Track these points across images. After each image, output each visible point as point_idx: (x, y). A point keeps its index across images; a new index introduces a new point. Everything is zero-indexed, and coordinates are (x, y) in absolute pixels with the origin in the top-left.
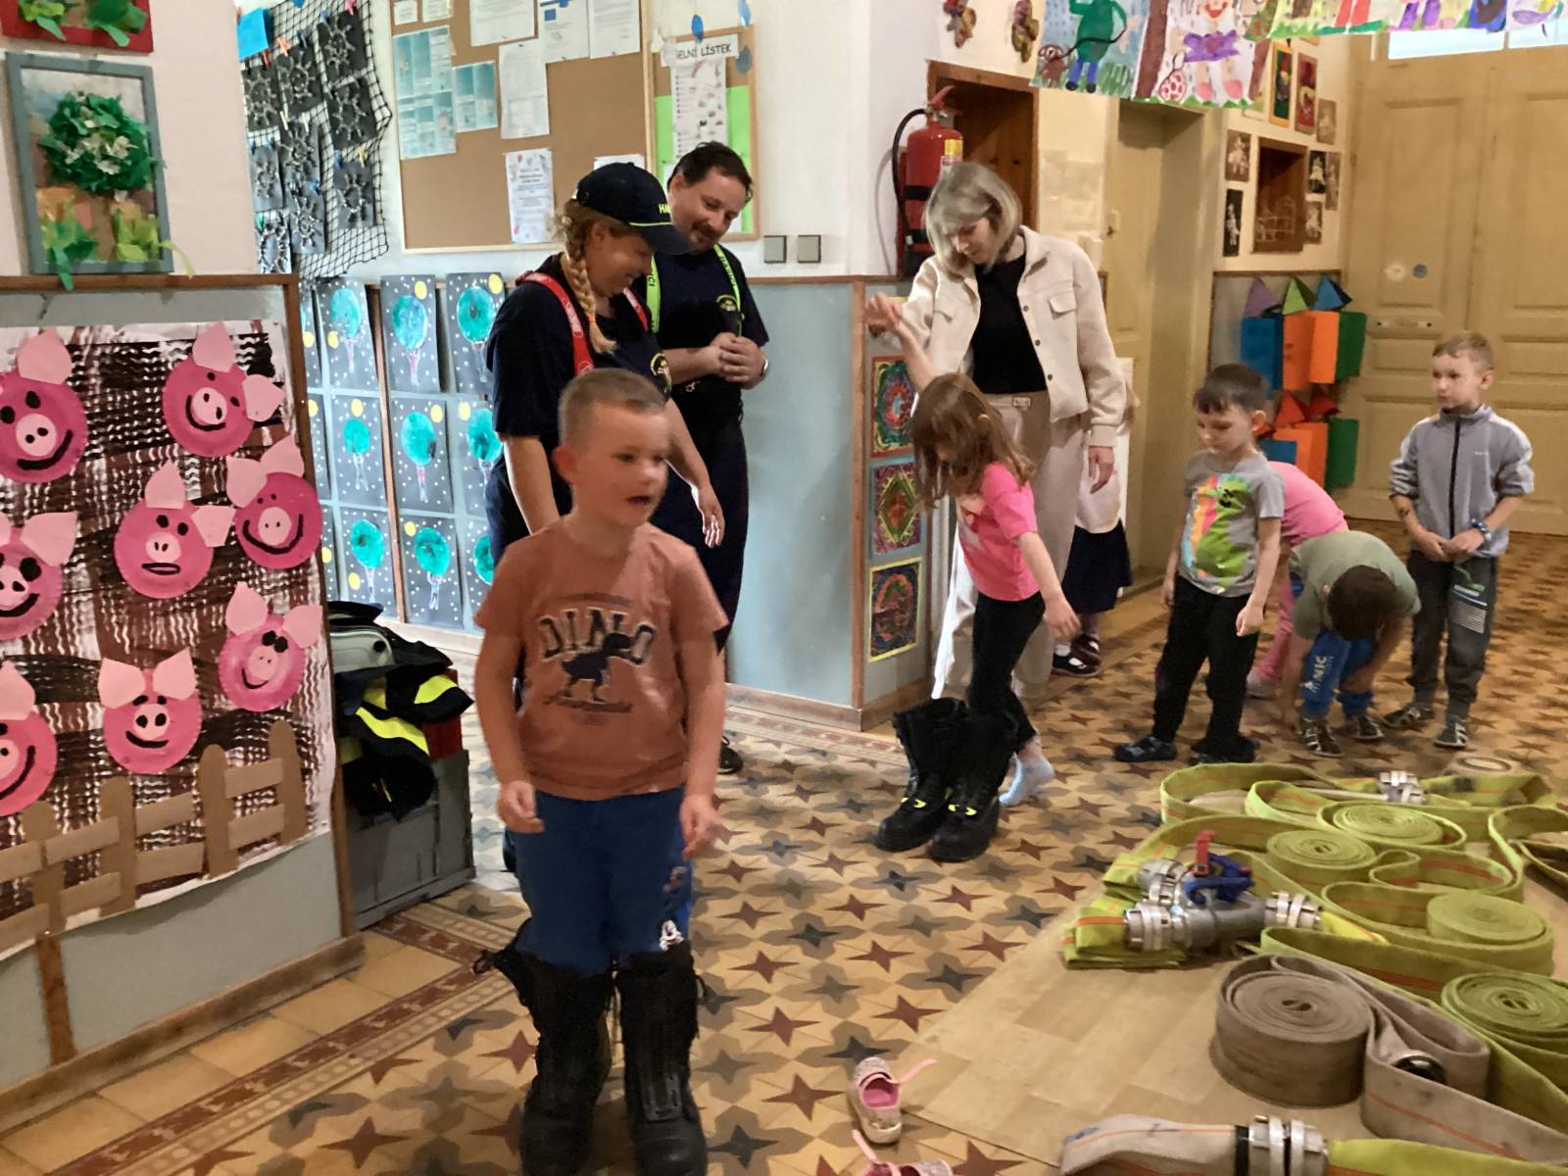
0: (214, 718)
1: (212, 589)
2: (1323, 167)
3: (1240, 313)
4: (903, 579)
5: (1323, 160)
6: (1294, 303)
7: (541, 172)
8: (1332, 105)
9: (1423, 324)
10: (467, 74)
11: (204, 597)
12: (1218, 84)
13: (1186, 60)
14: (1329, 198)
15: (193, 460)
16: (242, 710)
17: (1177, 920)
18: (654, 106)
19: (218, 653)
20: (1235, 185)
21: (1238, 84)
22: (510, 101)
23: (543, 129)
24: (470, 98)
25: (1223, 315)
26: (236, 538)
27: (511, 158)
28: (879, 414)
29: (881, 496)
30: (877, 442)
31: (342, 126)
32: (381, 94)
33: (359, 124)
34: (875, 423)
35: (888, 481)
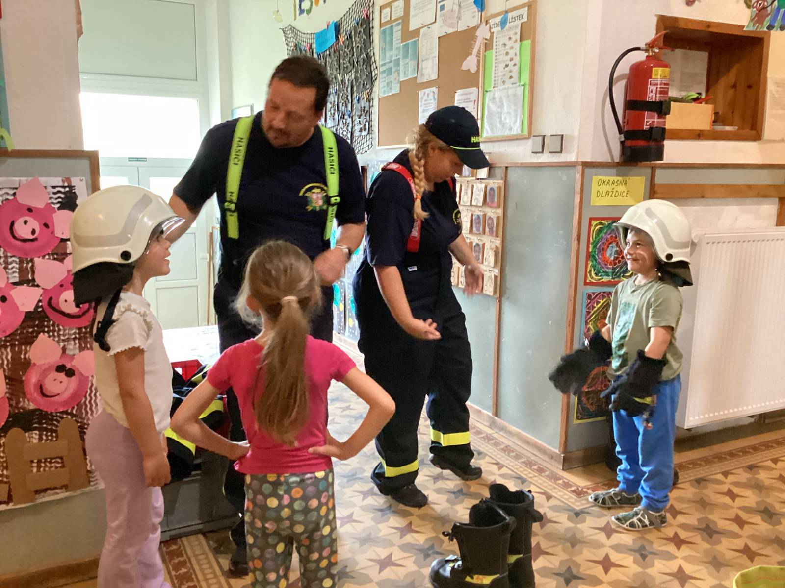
0: (19, 413)
1: (22, 336)
7: (432, 101)
10: (407, 47)
11: (17, 340)
15: (13, 259)
16: (39, 410)
18: (484, 58)
19: (23, 374)
22: (423, 61)
23: (434, 76)
24: (407, 61)
26: (41, 307)
27: (421, 94)
28: (594, 256)
29: (592, 312)
30: (590, 275)
31: (359, 80)
32: (375, 62)
33: (366, 79)
34: (589, 262)
35: (600, 302)
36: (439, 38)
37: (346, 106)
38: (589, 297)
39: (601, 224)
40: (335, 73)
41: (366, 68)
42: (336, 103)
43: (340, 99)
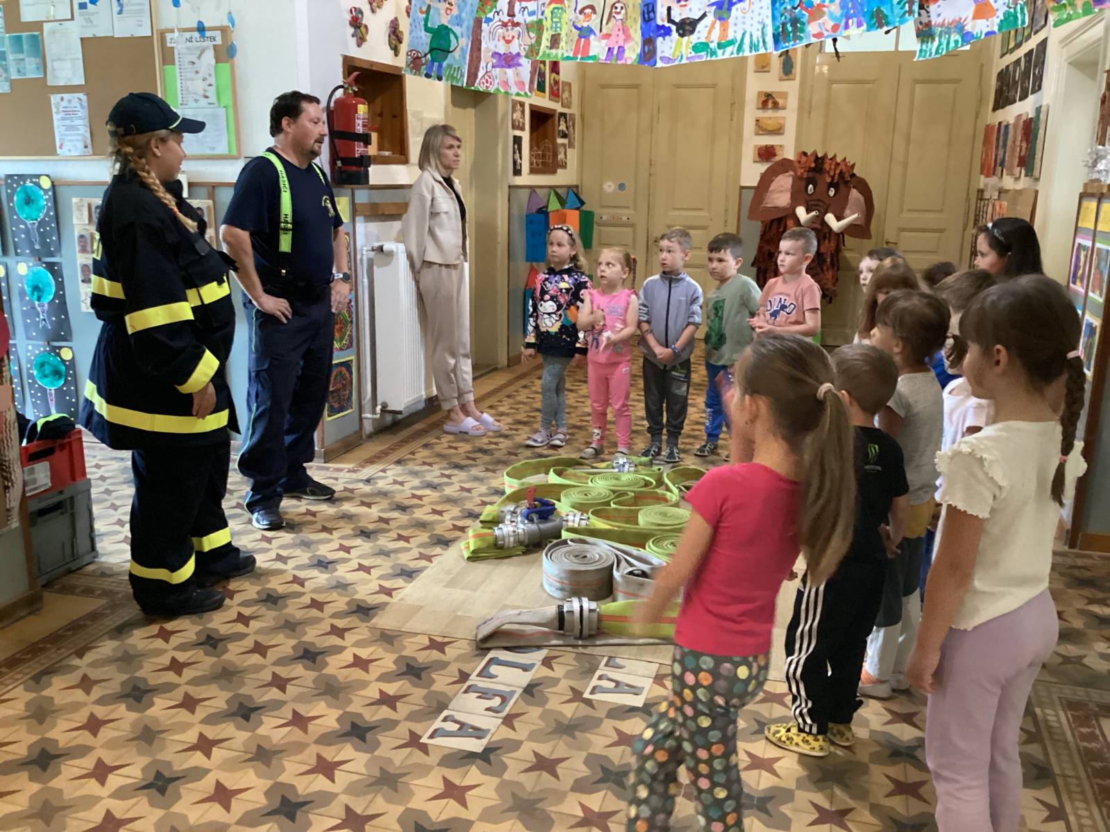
2: (566, 122)
3: (525, 212)
4: (344, 369)
5: (565, 118)
6: (554, 205)
7: (79, 109)
8: (569, 85)
9: (624, 218)
10: (18, 40)
12: (512, 80)
13: (493, 67)
14: (569, 142)
17: (520, 531)
18: (162, 71)
20: (518, 133)
21: (523, 83)
22: (53, 61)
23: (80, 80)
24: (21, 56)
25: (515, 212)
27: (55, 99)
36: (82, 39)
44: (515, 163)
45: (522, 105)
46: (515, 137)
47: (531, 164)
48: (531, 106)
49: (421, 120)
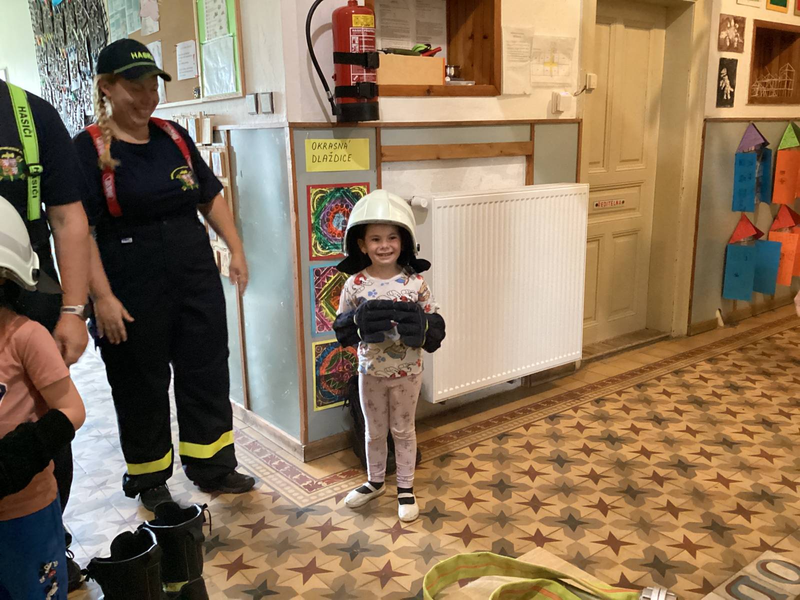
3: (734, 151)
6: (788, 143)
20: (729, 55)
23: (157, 28)
24: (131, 11)
28: (317, 228)
29: (323, 289)
30: (316, 249)
31: (94, 35)
32: (105, 13)
33: (99, 33)
34: (313, 235)
35: (331, 278)
37: (86, 66)
38: (317, 273)
39: (321, 192)
40: (71, 27)
41: (98, 21)
42: (77, 62)
43: (80, 57)
44: (721, 92)
45: (740, 22)
46: (722, 60)
47: (751, 91)
48: (756, 21)
49: (530, 40)
